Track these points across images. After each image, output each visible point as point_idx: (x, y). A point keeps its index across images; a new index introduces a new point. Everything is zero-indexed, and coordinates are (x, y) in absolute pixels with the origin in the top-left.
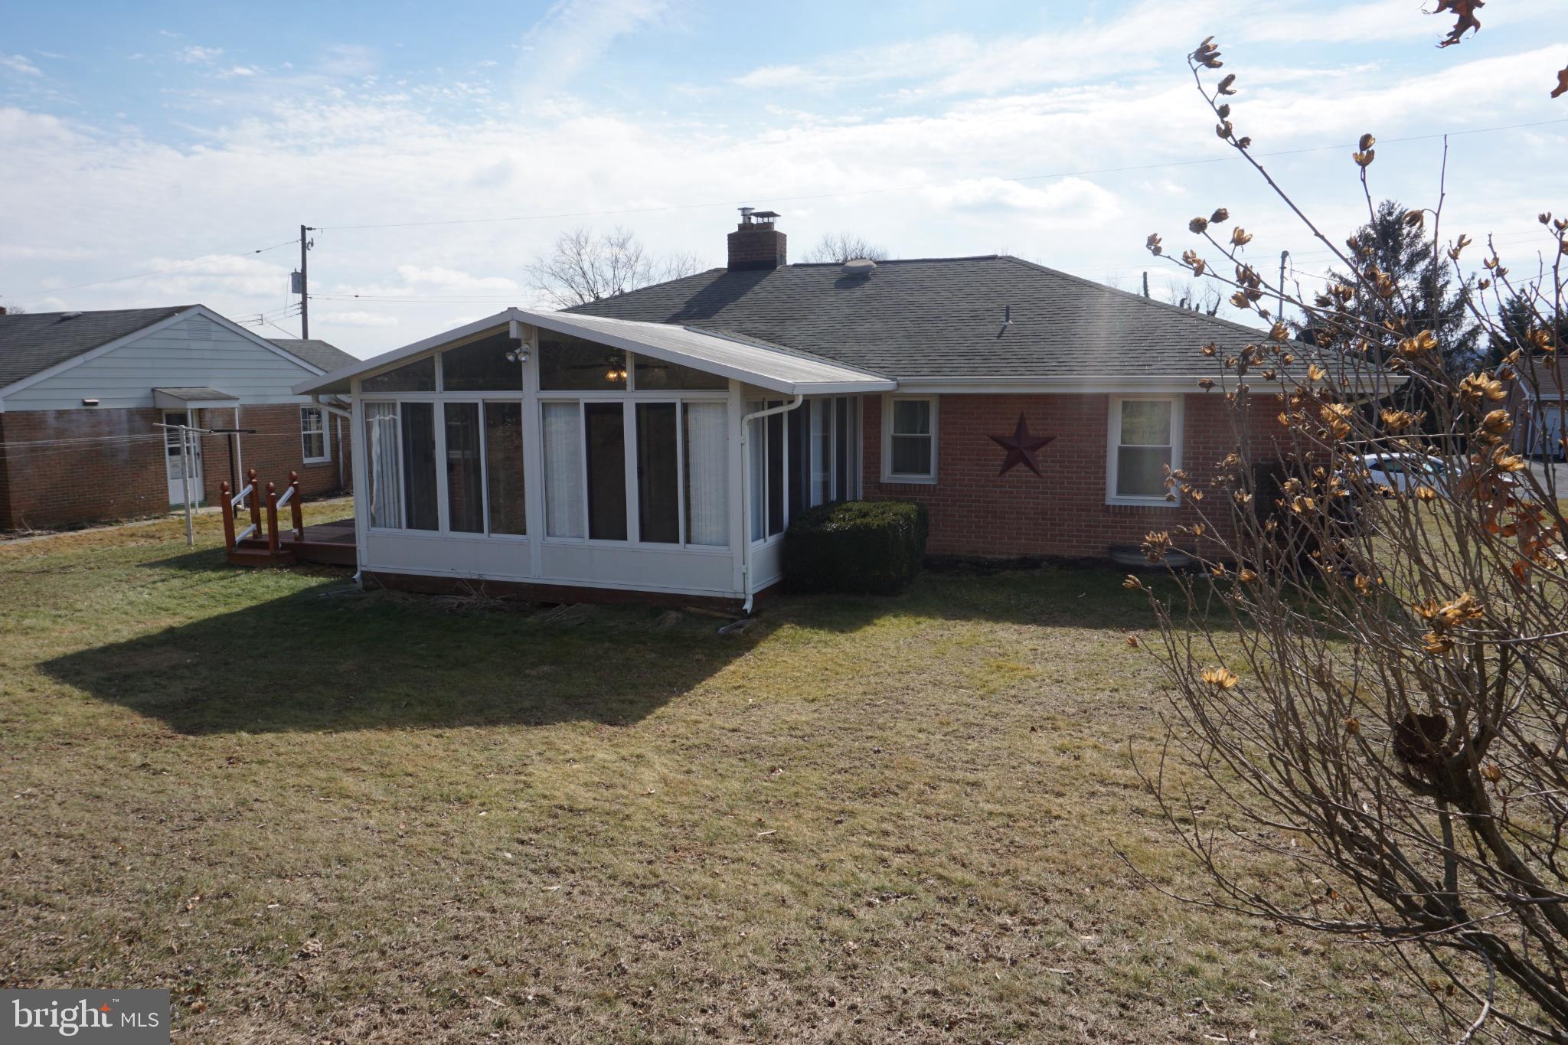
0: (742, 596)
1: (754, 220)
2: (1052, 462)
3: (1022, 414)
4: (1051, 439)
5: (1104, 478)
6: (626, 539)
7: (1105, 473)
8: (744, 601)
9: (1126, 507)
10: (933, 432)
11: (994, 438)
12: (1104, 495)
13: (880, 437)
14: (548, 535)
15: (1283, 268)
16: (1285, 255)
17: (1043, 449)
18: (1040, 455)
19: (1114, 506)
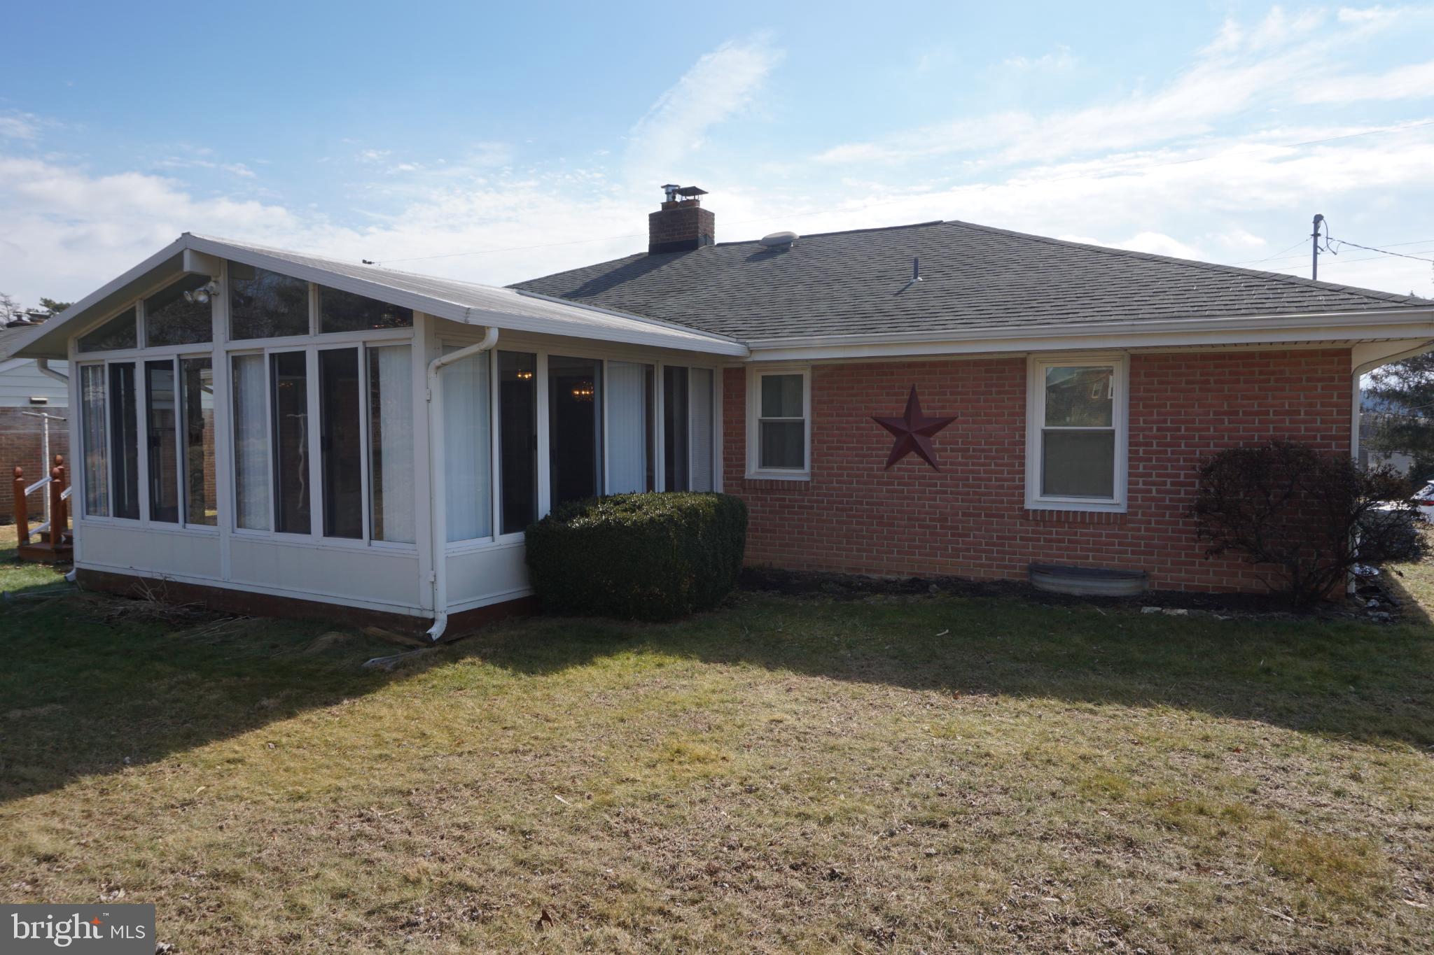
0: (430, 615)
1: (678, 198)
2: (952, 450)
3: (913, 389)
4: (951, 420)
5: (1023, 472)
6: (309, 533)
7: (1023, 465)
8: (432, 622)
9: (1051, 512)
10: (807, 415)
11: (879, 420)
12: (1023, 495)
13: (744, 422)
14: (239, 526)
15: (1316, 235)
16: (1318, 219)
17: (939, 434)
18: (936, 441)
19: (1035, 511)
